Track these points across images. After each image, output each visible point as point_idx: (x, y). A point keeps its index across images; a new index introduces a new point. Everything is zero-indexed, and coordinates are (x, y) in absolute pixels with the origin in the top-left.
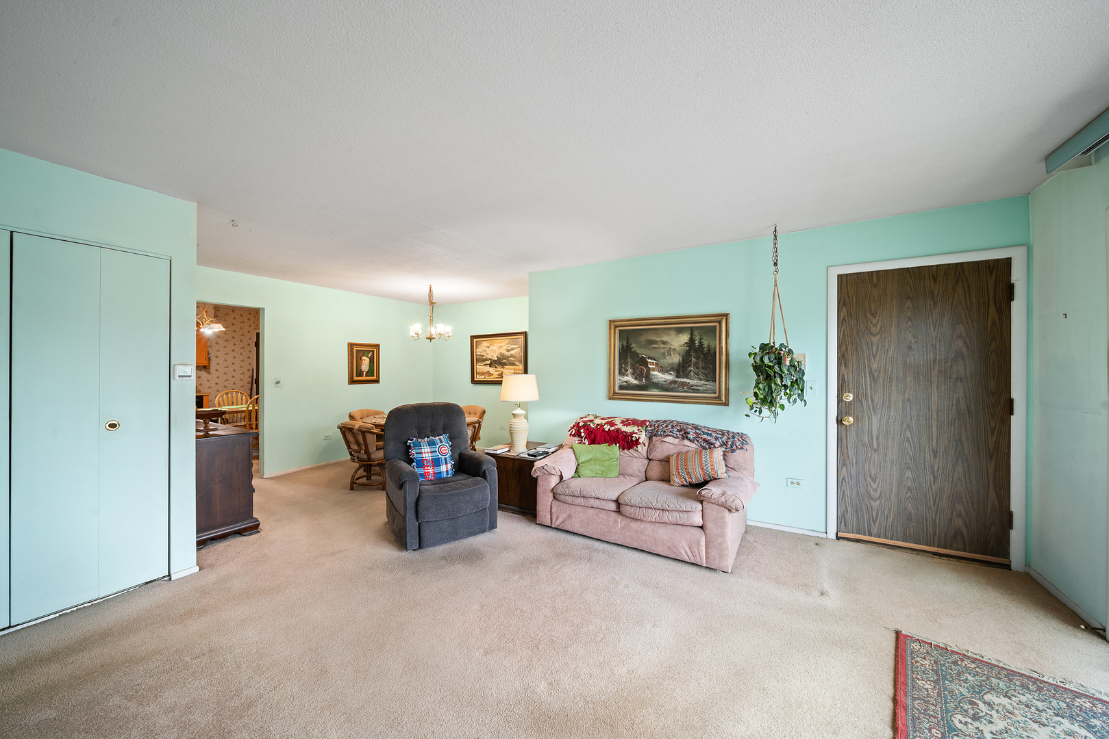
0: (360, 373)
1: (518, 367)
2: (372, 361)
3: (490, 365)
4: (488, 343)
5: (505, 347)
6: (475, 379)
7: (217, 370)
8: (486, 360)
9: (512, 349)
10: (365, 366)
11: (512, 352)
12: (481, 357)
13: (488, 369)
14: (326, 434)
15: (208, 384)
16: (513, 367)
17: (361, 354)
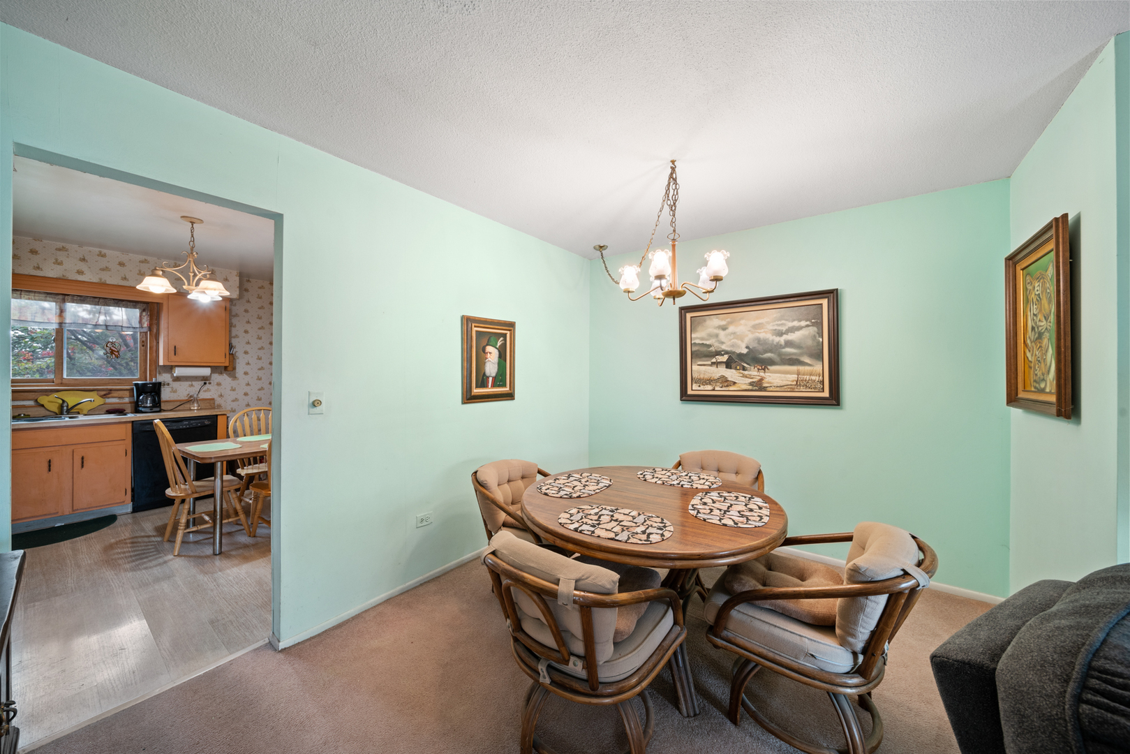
0: (482, 382)
1: (807, 368)
2: (502, 356)
3: (728, 365)
4: (722, 320)
5: (770, 327)
6: (690, 392)
7: (246, 373)
8: (718, 353)
9: (792, 330)
10: (491, 369)
11: (791, 337)
12: (705, 349)
13: (722, 371)
14: (420, 515)
15: (233, 395)
16: (794, 368)
17: (485, 339)
